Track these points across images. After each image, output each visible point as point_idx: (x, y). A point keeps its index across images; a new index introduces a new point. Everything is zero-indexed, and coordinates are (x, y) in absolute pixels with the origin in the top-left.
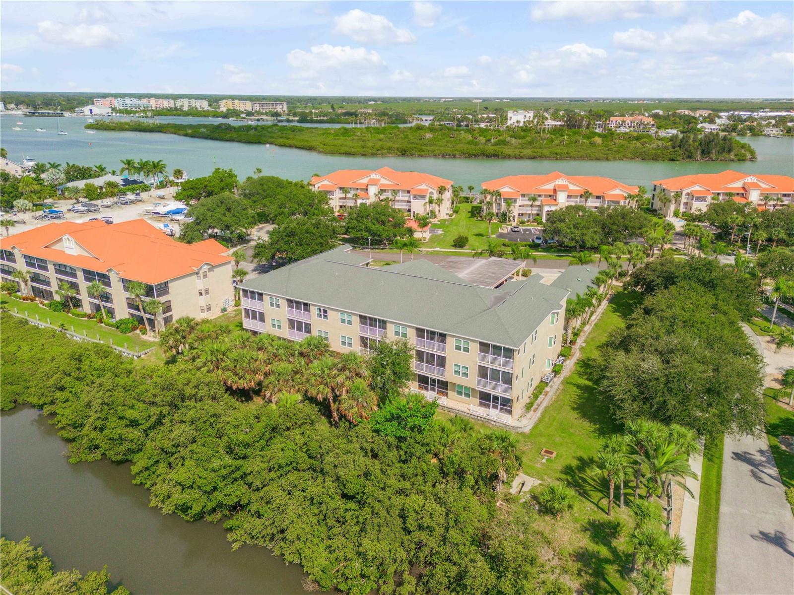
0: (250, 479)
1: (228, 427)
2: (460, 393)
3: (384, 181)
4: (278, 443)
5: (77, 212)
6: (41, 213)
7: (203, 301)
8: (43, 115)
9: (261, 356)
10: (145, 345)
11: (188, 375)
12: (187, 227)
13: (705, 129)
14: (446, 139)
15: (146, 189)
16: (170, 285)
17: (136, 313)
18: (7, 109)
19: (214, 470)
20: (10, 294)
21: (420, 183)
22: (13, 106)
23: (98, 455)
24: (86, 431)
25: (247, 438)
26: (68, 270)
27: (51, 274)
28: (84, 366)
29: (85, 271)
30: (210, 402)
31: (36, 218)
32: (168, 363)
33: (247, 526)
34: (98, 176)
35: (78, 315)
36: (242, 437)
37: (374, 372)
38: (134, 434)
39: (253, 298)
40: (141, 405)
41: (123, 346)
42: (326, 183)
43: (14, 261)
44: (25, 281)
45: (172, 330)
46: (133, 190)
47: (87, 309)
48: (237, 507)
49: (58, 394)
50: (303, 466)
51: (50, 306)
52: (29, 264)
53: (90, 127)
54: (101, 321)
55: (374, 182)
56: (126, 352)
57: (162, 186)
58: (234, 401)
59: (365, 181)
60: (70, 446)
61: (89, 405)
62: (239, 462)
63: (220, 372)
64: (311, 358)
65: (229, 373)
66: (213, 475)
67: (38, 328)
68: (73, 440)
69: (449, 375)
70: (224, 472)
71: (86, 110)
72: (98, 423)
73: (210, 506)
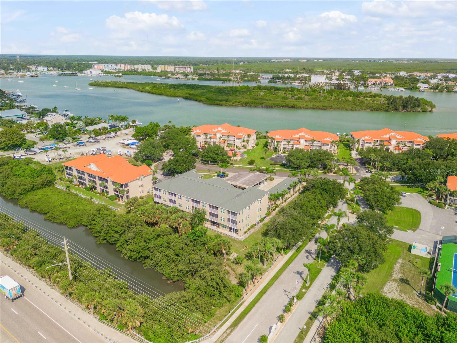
0: (150, 249)
1: (144, 234)
2: (223, 227)
3: (224, 131)
4: (159, 239)
5: (91, 142)
6: (76, 143)
7: (140, 189)
8: (67, 74)
9: (158, 212)
10: (119, 205)
11: (134, 218)
12: (136, 154)
13: (421, 87)
14: (271, 96)
15: (119, 130)
16: (129, 184)
17: (117, 193)
18: (49, 70)
19: (140, 246)
20: (70, 183)
21: (240, 133)
22: (51, 69)
23: (106, 242)
24: (102, 234)
25: (149, 237)
26: (93, 176)
27: (86, 177)
28: (101, 213)
29: (99, 177)
30: (140, 226)
31: (74, 146)
32: (127, 213)
33: (148, 262)
34: (99, 123)
35: (96, 193)
36: (148, 237)
37: (192, 219)
38: (117, 235)
39: (157, 190)
40: (119, 227)
41: (112, 206)
42: (198, 131)
43: (72, 171)
44: (76, 179)
45: (129, 202)
46: (114, 131)
47: (99, 191)
48: (146, 257)
49: (92, 222)
50: (165, 246)
51: (85, 189)
52: (78, 172)
53: (91, 84)
54: (104, 195)
55: (219, 131)
56: (113, 208)
57: (127, 128)
58: (147, 226)
59: (215, 131)
60: (97, 239)
61: (103, 226)
62: (147, 244)
63: (144, 217)
64: (173, 213)
65: (147, 217)
66: (140, 248)
67: (82, 198)
68: (98, 237)
69: (219, 221)
70: (142, 247)
71: (89, 71)
72: (106, 232)
73: (138, 257)
